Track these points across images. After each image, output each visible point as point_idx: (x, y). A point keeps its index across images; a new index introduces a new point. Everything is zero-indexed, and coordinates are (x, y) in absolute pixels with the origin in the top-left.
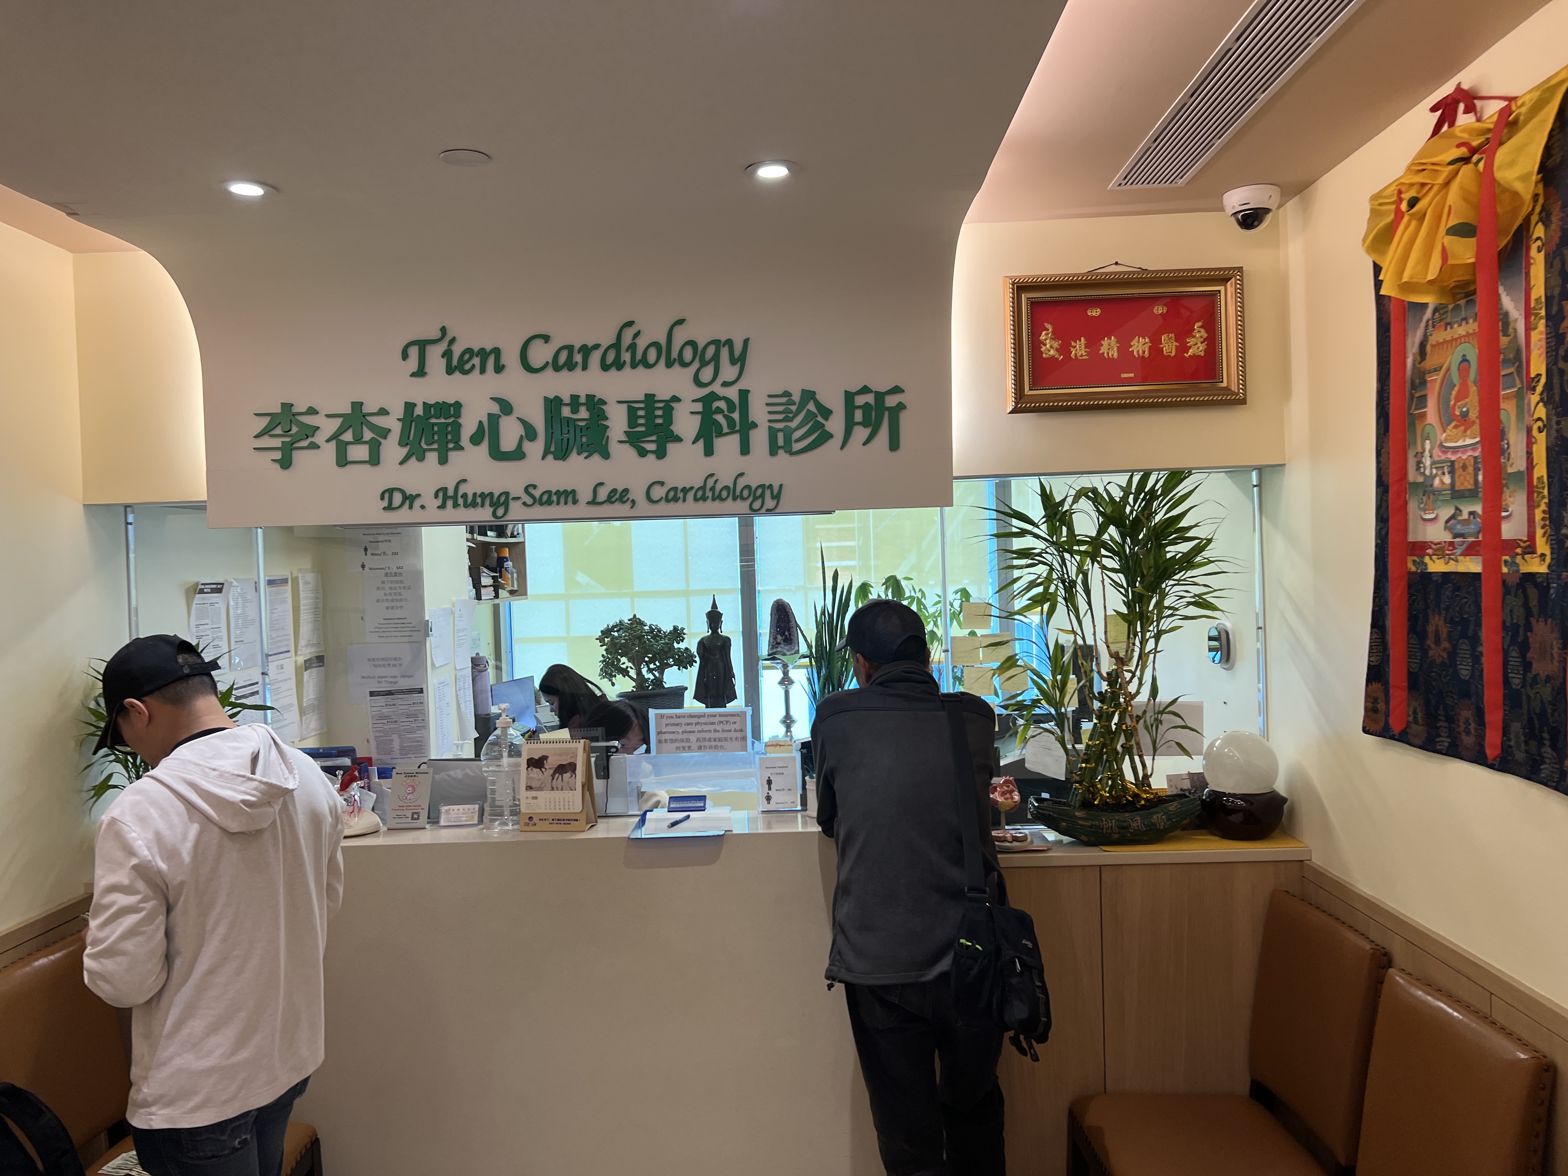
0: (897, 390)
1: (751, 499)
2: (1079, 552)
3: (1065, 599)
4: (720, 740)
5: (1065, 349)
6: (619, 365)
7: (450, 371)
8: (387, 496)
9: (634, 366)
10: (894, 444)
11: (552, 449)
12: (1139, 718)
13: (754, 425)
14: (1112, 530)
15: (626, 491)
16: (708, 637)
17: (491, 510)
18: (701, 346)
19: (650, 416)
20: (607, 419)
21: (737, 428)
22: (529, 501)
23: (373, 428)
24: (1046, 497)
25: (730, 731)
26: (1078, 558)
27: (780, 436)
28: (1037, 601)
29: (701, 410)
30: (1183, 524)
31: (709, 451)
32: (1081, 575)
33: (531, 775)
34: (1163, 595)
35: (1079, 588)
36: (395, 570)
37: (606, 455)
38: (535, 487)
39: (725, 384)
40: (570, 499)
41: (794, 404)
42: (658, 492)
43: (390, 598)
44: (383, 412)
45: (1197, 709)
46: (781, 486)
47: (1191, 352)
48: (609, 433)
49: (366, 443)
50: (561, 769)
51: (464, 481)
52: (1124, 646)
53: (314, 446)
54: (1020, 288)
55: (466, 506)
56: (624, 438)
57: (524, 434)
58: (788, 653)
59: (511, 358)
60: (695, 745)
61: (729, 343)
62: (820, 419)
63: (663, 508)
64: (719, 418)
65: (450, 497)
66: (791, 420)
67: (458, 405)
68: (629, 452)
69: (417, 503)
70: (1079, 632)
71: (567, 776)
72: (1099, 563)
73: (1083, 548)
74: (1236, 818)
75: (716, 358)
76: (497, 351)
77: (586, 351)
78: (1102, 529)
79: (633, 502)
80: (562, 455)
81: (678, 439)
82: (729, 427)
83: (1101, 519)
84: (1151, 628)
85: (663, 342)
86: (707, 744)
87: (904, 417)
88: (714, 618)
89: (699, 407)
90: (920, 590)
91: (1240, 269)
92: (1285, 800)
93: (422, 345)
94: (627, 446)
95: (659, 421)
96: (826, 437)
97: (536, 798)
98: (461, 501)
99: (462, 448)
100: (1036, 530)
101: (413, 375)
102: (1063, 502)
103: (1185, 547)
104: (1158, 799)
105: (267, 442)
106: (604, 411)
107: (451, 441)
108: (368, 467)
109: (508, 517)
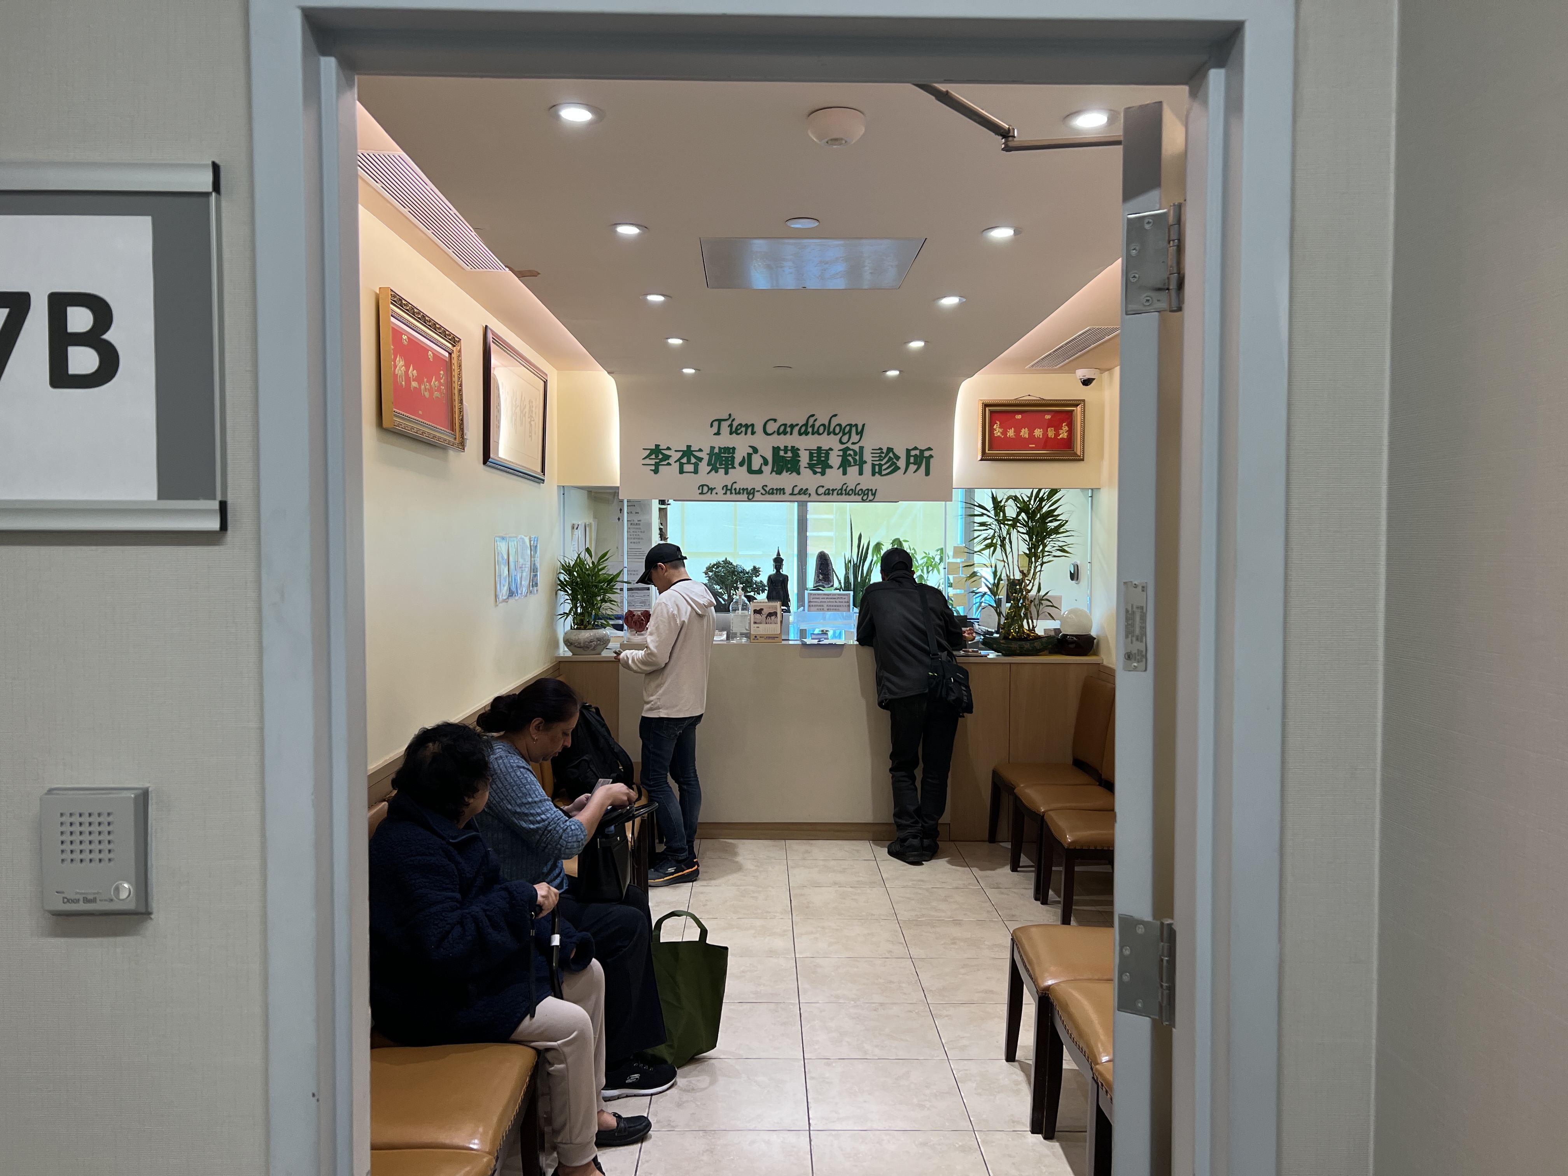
0: (930, 449)
1: (862, 495)
2: (1007, 525)
3: (1001, 546)
4: (838, 606)
5: (1004, 433)
6: (806, 433)
7: (731, 433)
8: (701, 488)
9: (813, 434)
10: (927, 473)
11: (775, 469)
12: (1032, 601)
13: (866, 462)
14: (1023, 514)
15: (807, 489)
16: (774, 574)
17: (747, 496)
18: (843, 426)
19: (819, 457)
20: (800, 457)
22: (764, 492)
23: (696, 457)
24: (994, 499)
25: (842, 602)
26: (1007, 527)
27: (877, 467)
28: (988, 546)
29: (842, 454)
30: (1055, 513)
31: (845, 473)
32: (1008, 535)
33: (756, 617)
34: (1045, 546)
35: (1007, 540)
37: (799, 473)
38: (766, 486)
39: (853, 443)
40: (782, 492)
41: (883, 453)
42: (821, 491)
43: (633, 537)
44: (700, 450)
45: (1060, 598)
46: (876, 490)
47: (1061, 436)
48: (800, 463)
49: (692, 464)
50: (770, 615)
51: (735, 482)
52: (1027, 569)
53: (669, 464)
54: (986, 405)
55: (736, 494)
56: (807, 466)
57: (763, 462)
59: (759, 429)
60: (826, 608)
61: (856, 425)
62: (895, 460)
63: (823, 497)
64: (850, 458)
65: (729, 489)
66: (882, 460)
67: (734, 448)
68: (809, 472)
69: (714, 492)
70: (1006, 561)
71: (773, 618)
72: (1016, 529)
73: (1010, 523)
74: (1072, 646)
75: (850, 432)
76: (753, 425)
77: (792, 427)
78: (1018, 514)
79: (810, 494)
80: (779, 473)
81: (831, 467)
82: (854, 463)
83: (1018, 510)
84: (1039, 560)
85: (827, 424)
86: (832, 608)
87: (932, 460)
88: (778, 562)
89: (841, 453)
90: (914, 549)
91: (1084, 401)
92: (1095, 639)
93: (720, 421)
94: (808, 469)
95: (823, 459)
96: (897, 468)
97: (759, 627)
98: (733, 491)
99: (735, 468)
100: (988, 514)
101: (715, 434)
102: (1001, 502)
103: (1056, 524)
104: (1038, 638)
105: (648, 461)
106: (798, 453)
107: (730, 465)
108: (693, 474)
109: (754, 499)
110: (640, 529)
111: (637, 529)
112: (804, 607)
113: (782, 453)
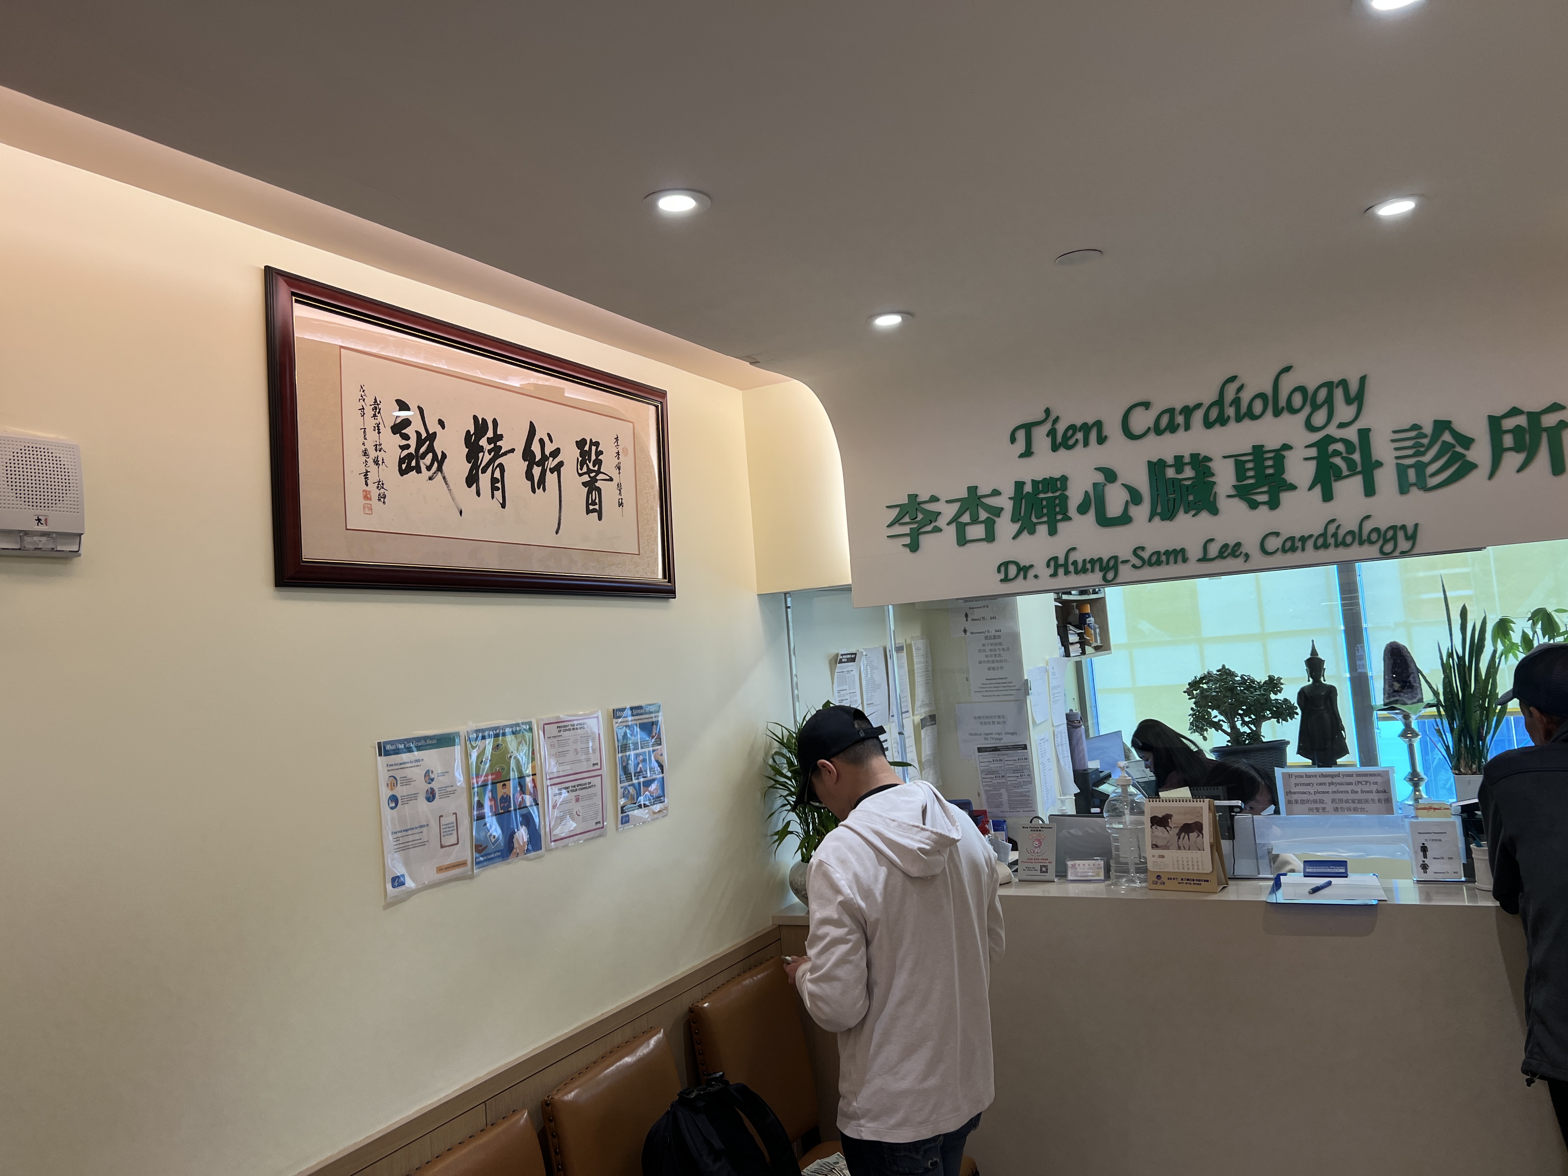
1: (1381, 543)
4: (1360, 801)
6: (1222, 421)
7: (1055, 448)
8: (1003, 569)
9: (1239, 419)
10: (1558, 468)
11: (1159, 510)
13: (1379, 464)
15: (1238, 545)
16: (1309, 686)
17: (1101, 574)
18: (1311, 390)
19: (1259, 468)
20: (1213, 475)
21: (1359, 469)
22: (1138, 563)
23: (989, 509)
27: (1412, 473)
29: (1315, 455)
31: (1328, 496)
33: (1156, 833)
36: (994, 633)
37: (1214, 511)
38: (1143, 549)
39: (1342, 426)
40: (1180, 558)
41: (1425, 436)
42: (1273, 544)
43: (990, 659)
44: (996, 493)
46: (1416, 525)
48: (1216, 489)
49: (981, 522)
51: (1074, 549)
53: (938, 530)
55: (1077, 573)
56: (1233, 493)
57: (1129, 499)
58: (1409, 702)
59: (1113, 428)
60: (1330, 806)
61: (1344, 383)
62: (1459, 449)
63: (1279, 559)
64: (1337, 461)
65: (1061, 565)
66: (1423, 454)
67: (1064, 479)
68: (1239, 506)
69: (1031, 574)
71: (1193, 835)
75: (1329, 400)
76: (1099, 424)
77: (1188, 411)
79: (1247, 556)
80: (1169, 515)
81: (1293, 487)
82: (1349, 469)
85: (1269, 392)
86: (1345, 805)
87: (1565, 435)
88: (1315, 665)
89: (1313, 452)
93: (1028, 428)
94: (1236, 500)
95: (1270, 471)
97: (1163, 857)
98: (1071, 568)
99: (1070, 519)
101: (1022, 456)
105: (898, 530)
106: (1209, 468)
107: (1059, 513)
108: (984, 544)
109: (1118, 580)
111: (996, 644)
113: (1170, 473)
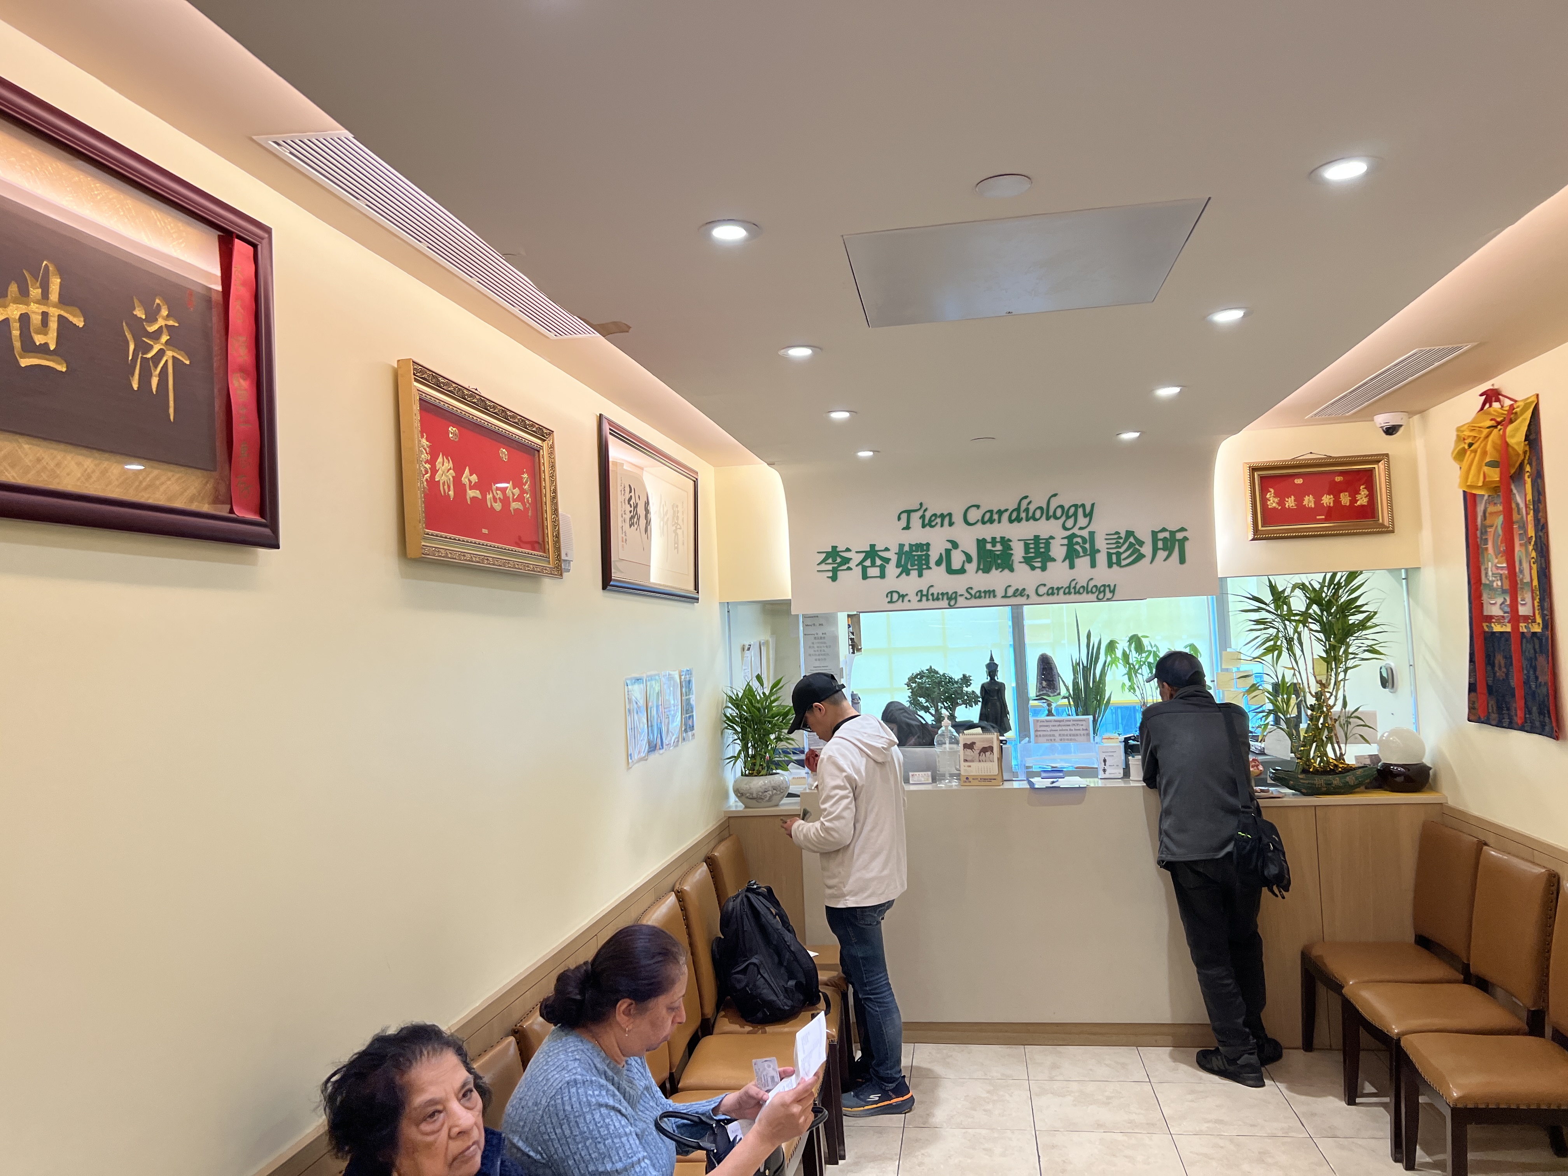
0: (1183, 529)
1: (1097, 593)
2: (1295, 621)
3: (1287, 649)
4: (1074, 735)
5: (1281, 503)
6: (1019, 520)
7: (924, 526)
8: (889, 595)
9: (1027, 520)
10: (1182, 560)
11: (982, 567)
12: (1336, 720)
13: (1099, 551)
14: (1315, 607)
15: (1024, 590)
17: (947, 602)
18: (1066, 508)
19: (1037, 547)
20: (1012, 549)
21: (1088, 553)
22: (969, 596)
23: (881, 558)
24: (1273, 588)
25: (1079, 730)
26: (1294, 624)
27: (1114, 557)
28: (1269, 650)
29: (1066, 543)
30: (1358, 603)
31: (1072, 566)
32: (1296, 634)
33: (967, 753)
34: (1348, 646)
35: (1296, 642)
36: (821, 635)
37: (1012, 570)
38: (971, 588)
39: (1081, 528)
40: (992, 595)
41: (1121, 538)
42: (1042, 590)
43: (817, 653)
44: (887, 549)
45: (1373, 715)
46: (1115, 585)
47: (1359, 503)
48: (1013, 558)
49: (877, 566)
50: (984, 750)
51: (932, 586)
52: (1325, 677)
53: (849, 569)
54: (1254, 469)
55: (933, 600)
56: (1023, 560)
57: (965, 559)
58: (1052, 695)
59: (958, 518)
60: (1058, 738)
61: (1083, 506)
62: (1137, 546)
63: (1046, 598)
64: (1077, 547)
65: (925, 595)
66: (1120, 547)
67: (928, 545)
68: (1026, 567)
69: (906, 599)
70: (1296, 668)
71: (988, 754)
72: (1307, 627)
73: (1297, 618)
74: (1400, 779)
75: (1075, 514)
76: (950, 515)
77: (1000, 513)
78: (1308, 607)
79: (1028, 596)
80: (987, 570)
81: (1054, 560)
82: (1083, 552)
83: (1308, 601)
84: (1341, 666)
85: (1045, 507)
86: (1065, 738)
87: (1187, 544)
88: (992, 669)
89: (1065, 542)
91: (1387, 455)
92: (1430, 768)
93: (909, 512)
94: (1024, 564)
95: (1042, 550)
96: (1141, 556)
97: (970, 766)
98: (930, 597)
99: (931, 568)
100: (1267, 608)
101: (904, 529)
102: (1284, 591)
103: (1361, 617)
104: (1349, 769)
105: (824, 567)
106: (1010, 546)
107: (924, 564)
108: (879, 579)
109: (956, 606)
110: (825, 643)
111: (822, 643)
112: (1029, 737)
113: (989, 546)
